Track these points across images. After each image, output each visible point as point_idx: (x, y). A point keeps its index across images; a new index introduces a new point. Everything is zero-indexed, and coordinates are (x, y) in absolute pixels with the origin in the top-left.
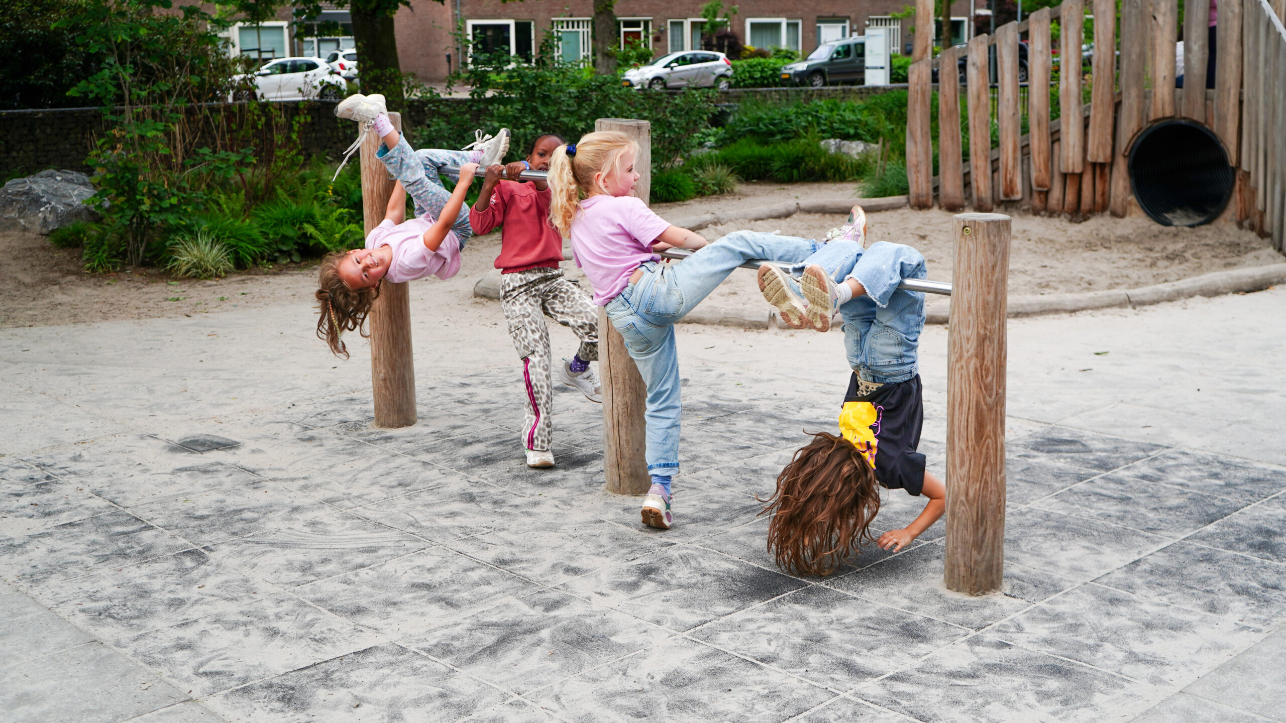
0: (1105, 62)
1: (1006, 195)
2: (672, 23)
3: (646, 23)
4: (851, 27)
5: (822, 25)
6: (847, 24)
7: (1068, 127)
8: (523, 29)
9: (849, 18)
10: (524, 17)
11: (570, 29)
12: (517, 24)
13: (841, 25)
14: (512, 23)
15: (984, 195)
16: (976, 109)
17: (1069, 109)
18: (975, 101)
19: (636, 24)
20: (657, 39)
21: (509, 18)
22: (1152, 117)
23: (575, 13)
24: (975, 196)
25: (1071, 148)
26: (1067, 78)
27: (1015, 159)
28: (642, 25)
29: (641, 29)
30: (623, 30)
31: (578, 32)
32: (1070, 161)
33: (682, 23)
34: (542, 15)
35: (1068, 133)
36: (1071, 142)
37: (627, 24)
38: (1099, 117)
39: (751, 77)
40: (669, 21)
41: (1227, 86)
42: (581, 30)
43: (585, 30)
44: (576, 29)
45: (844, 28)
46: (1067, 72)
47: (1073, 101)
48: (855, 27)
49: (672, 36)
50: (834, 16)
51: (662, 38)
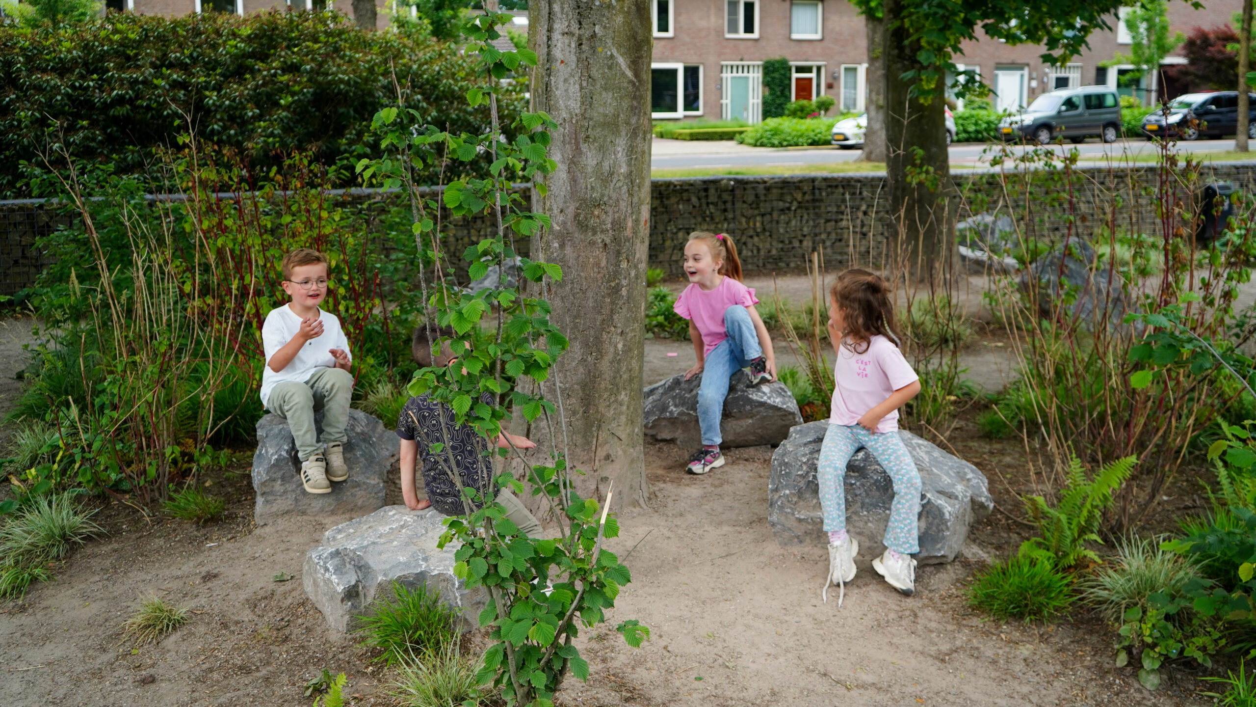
2: (846, 69)
3: (819, 69)
4: (1030, 74)
5: (1000, 73)
6: (1026, 72)
8: (692, 73)
9: (1028, 65)
10: (692, 62)
11: (740, 74)
12: (686, 69)
13: (1019, 73)
14: (680, 67)
19: (809, 70)
20: (830, 86)
21: (677, 61)
23: (746, 57)
28: (815, 70)
29: (813, 75)
30: (795, 75)
31: (747, 78)
33: (855, 70)
34: (712, 59)
37: (799, 69)
39: (965, 131)
40: (843, 67)
42: (751, 75)
43: (756, 75)
44: (745, 74)
45: (1022, 76)
48: (1034, 75)
49: (845, 82)
50: (1013, 63)
51: (835, 85)
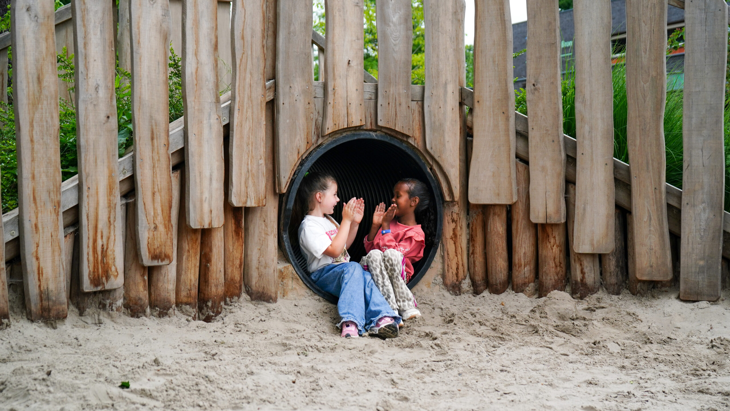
0: (253, 31)
1: (96, 281)
7: (200, 145)
15: (52, 287)
16: (35, 103)
17: (200, 111)
18: (33, 86)
22: (330, 127)
24: (33, 290)
25: (206, 182)
26: (196, 54)
27: (111, 207)
32: (206, 208)
35: (200, 155)
36: (207, 173)
38: (247, 126)
41: (443, 79)
46: (197, 42)
47: (208, 97)
